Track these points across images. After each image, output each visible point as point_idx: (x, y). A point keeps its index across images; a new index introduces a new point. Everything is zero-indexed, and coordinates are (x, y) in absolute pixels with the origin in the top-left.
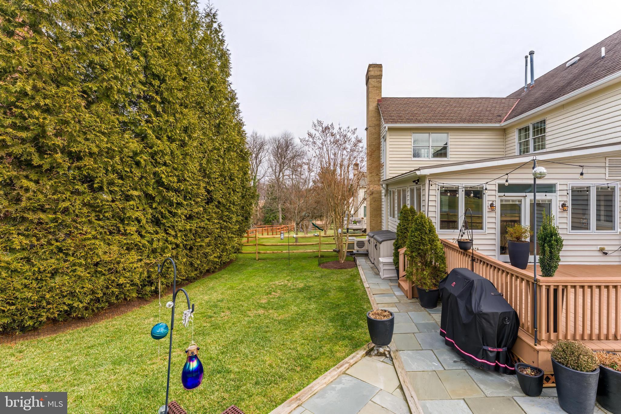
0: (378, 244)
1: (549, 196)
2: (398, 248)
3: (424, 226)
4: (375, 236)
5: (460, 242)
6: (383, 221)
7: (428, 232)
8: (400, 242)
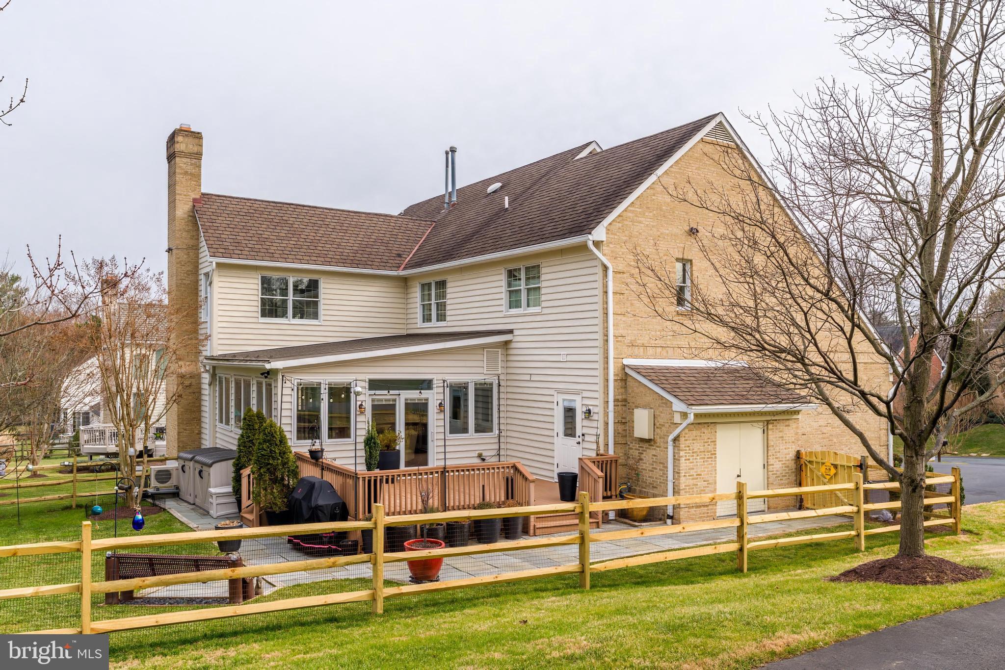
0: (205, 468)
1: (425, 394)
2: (241, 468)
3: (274, 437)
4: (198, 458)
5: (312, 452)
6: (203, 431)
7: (278, 442)
8: (243, 460)
